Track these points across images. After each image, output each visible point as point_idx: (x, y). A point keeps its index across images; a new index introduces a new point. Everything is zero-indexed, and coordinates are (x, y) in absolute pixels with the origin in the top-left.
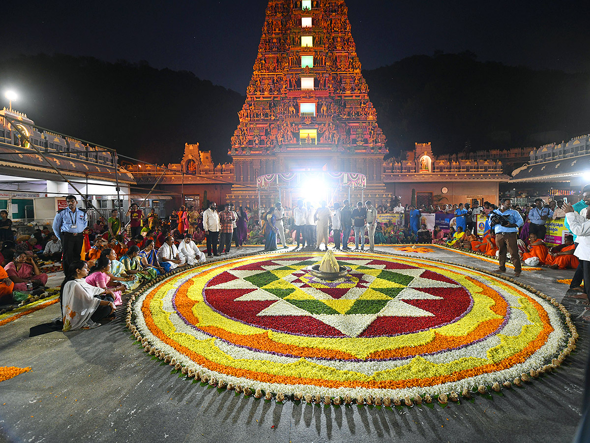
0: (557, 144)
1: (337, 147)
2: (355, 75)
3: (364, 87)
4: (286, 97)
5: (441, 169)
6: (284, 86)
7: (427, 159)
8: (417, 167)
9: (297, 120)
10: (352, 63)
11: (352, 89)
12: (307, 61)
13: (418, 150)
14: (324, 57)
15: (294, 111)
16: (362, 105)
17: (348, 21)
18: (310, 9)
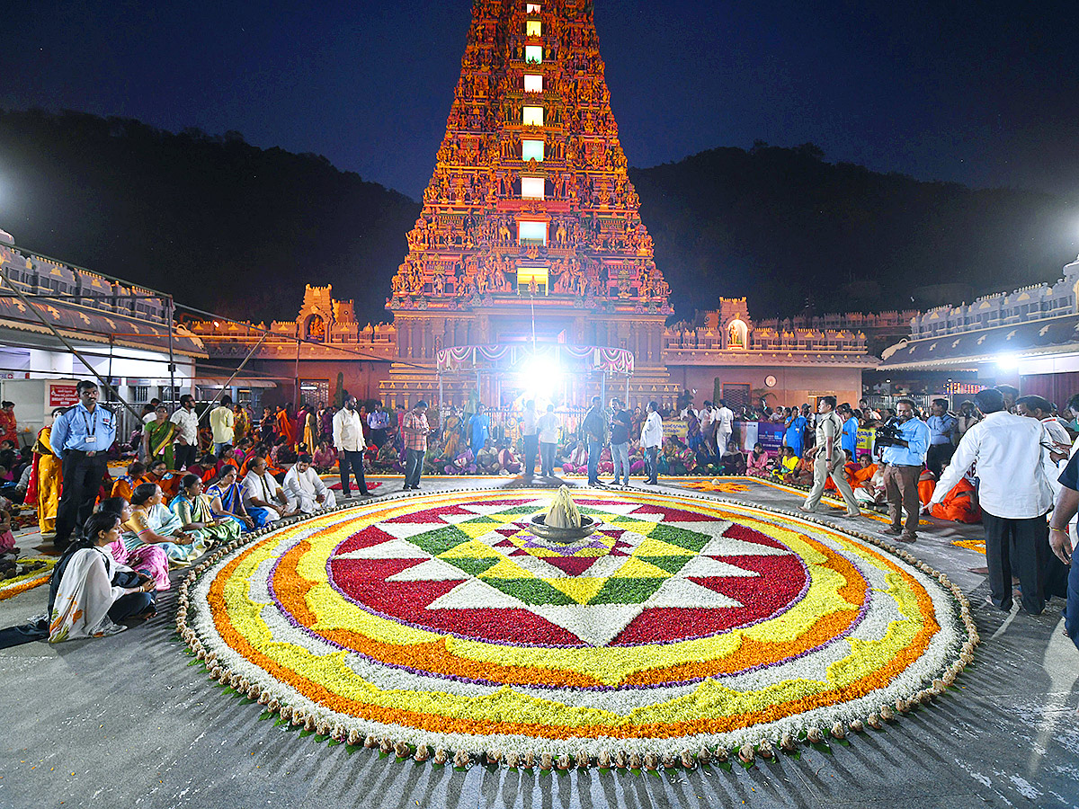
0: (954, 307)
1: (584, 301)
2: (616, 177)
3: (632, 197)
4: (495, 210)
5: (764, 344)
6: (491, 191)
7: (739, 326)
8: (724, 339)
9: (514, 252)
10: (611, 157)
11: (611, 202)
12: (533, 150)
13: (724, 310)
14: (562, 145)
15: (509, 236)
16: (629, 229)
17: (604, 86)
18: (540, 62)
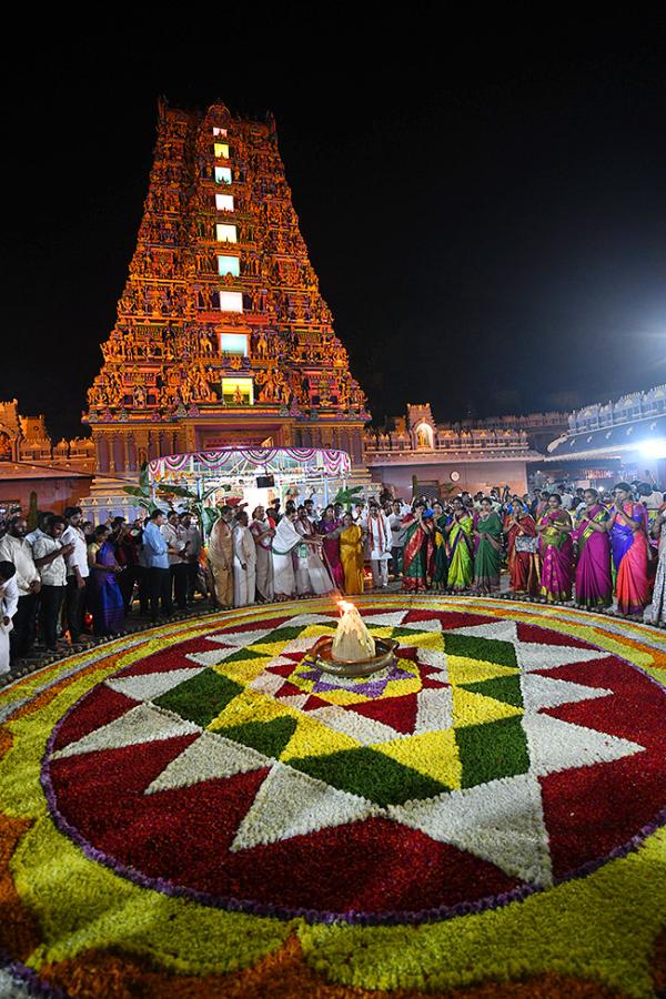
0: (603, 405)
1: (289, 409)
2: (309, 294)
3: (326, 313)
4: (194, 322)
5: (448, 444)
6: (189, 304)
7: (426, 429)
8: (414, 441)
9: (217, 363)
10: (304, 276)
11: (307, 317)
12: (229, 265)
13: (412, 416)
14: (257, 262)
15: (210, 347)
16: (325, 343)
17: (292, 210)
18: (230, 183)
